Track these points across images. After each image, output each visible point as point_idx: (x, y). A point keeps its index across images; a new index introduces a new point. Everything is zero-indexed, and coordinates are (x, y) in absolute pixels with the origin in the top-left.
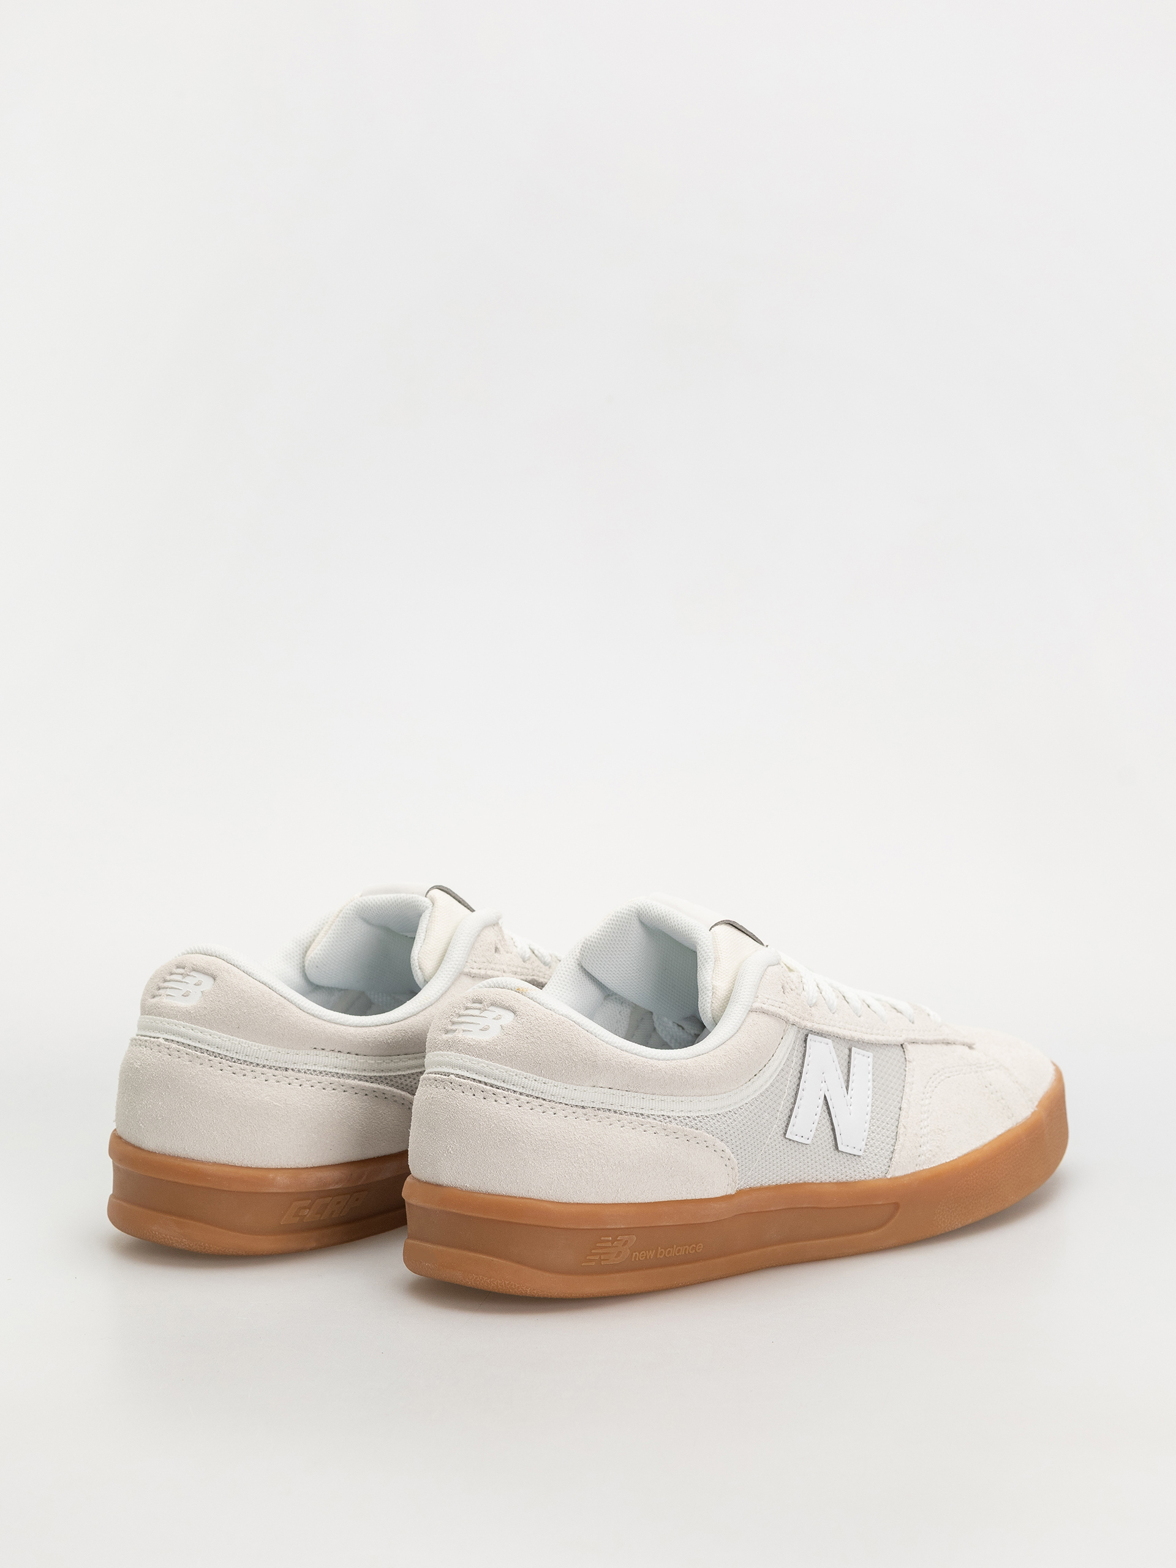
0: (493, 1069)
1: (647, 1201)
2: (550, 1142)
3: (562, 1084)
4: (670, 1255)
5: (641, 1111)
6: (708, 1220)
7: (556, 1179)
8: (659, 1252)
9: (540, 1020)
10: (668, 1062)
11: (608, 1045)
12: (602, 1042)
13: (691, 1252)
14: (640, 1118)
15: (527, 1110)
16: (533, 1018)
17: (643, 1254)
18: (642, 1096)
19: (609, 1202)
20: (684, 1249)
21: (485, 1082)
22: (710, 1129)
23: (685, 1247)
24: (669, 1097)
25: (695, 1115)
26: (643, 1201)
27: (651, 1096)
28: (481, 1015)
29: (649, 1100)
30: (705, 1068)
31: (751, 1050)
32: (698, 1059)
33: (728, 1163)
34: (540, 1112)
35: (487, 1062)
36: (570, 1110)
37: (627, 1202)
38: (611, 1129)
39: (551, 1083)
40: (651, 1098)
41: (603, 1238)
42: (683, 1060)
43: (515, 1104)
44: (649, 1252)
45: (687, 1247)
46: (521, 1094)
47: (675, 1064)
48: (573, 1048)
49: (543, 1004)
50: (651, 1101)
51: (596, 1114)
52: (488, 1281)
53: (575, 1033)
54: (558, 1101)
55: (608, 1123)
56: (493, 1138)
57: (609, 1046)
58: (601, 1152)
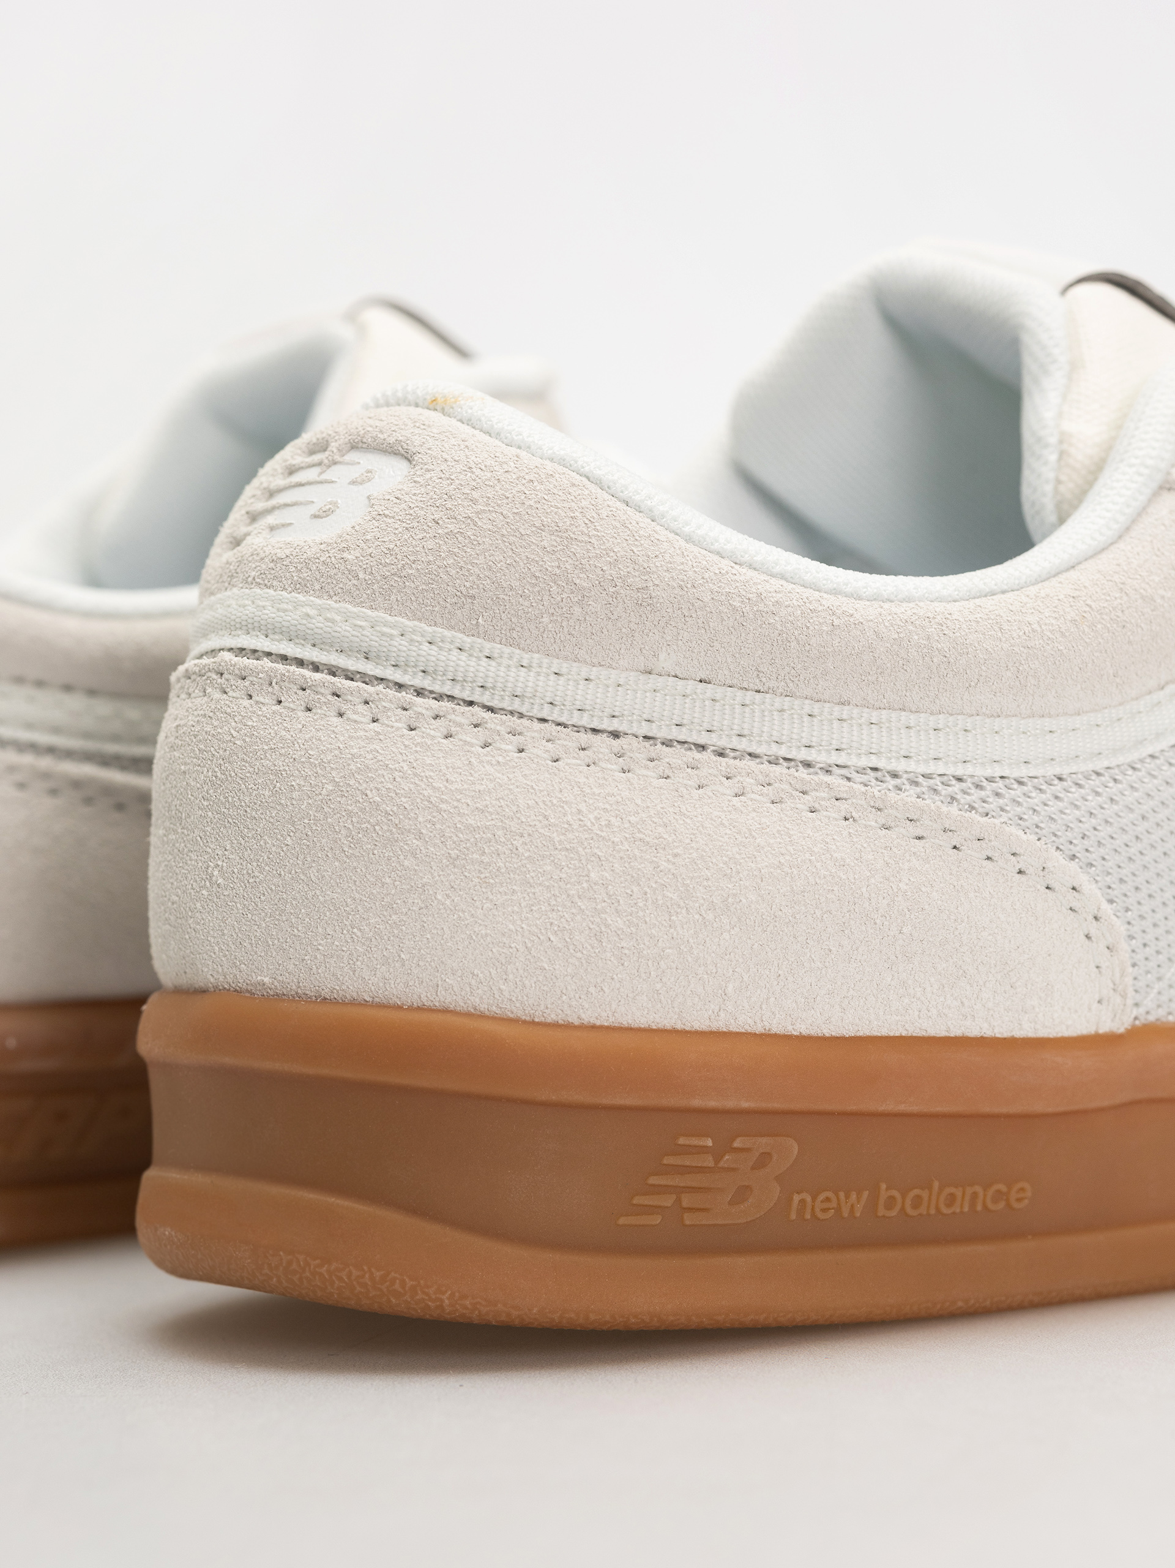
0: (333, 621)
1: (828, 1030)
2: (500, 833)
3: (546, 661)
4: (923, 1210)
5: (803, 755)
6: (1039, 1107)
7: (522, 948)
8: (884, 1195)
9: (478, 472)
10: (886, 606)
11: (689, 546)
12: (671, 536)
13: (990, 1206)
14: (803, 773)
15: (433, 738)
16: (459, 467)
17: (828, 1199)
18: (807, 709)
19: (697, 1026)
20: (967, 1198)
21: (313, 663)
22: (1031, 819)
23: (969, 1191)
24: (894, 715)
25: (981, 772)
26: (814, 1031)
27: (837, 708)
28: (324, 477)
29: (831, 721)
30: (1005, 627)
31: (1161, 592)
32: (988, 603)
33: (1093, 928)
34: (472, 745)
35: (318, 601)
36: (569, 740)
37: (759, 1029)
38: (700, 799)
39: (510, 658)
40: (836, 714)
41: (682, 1141)
42: (936, 604)
43: (397, 721)
44: (847, 1197)
45: (978, 1189)
46: (419, 692)
47: (909, 613)
48: (574, 548)
49: (498, 434)
50: (836, 724)
51: (653, 755)
52: (323, 1270)
53: (584, 503)
54: (536, 712)
55: (693, 783)
56: (331, 826)
57: (696, 550)
58: (664, 865)
